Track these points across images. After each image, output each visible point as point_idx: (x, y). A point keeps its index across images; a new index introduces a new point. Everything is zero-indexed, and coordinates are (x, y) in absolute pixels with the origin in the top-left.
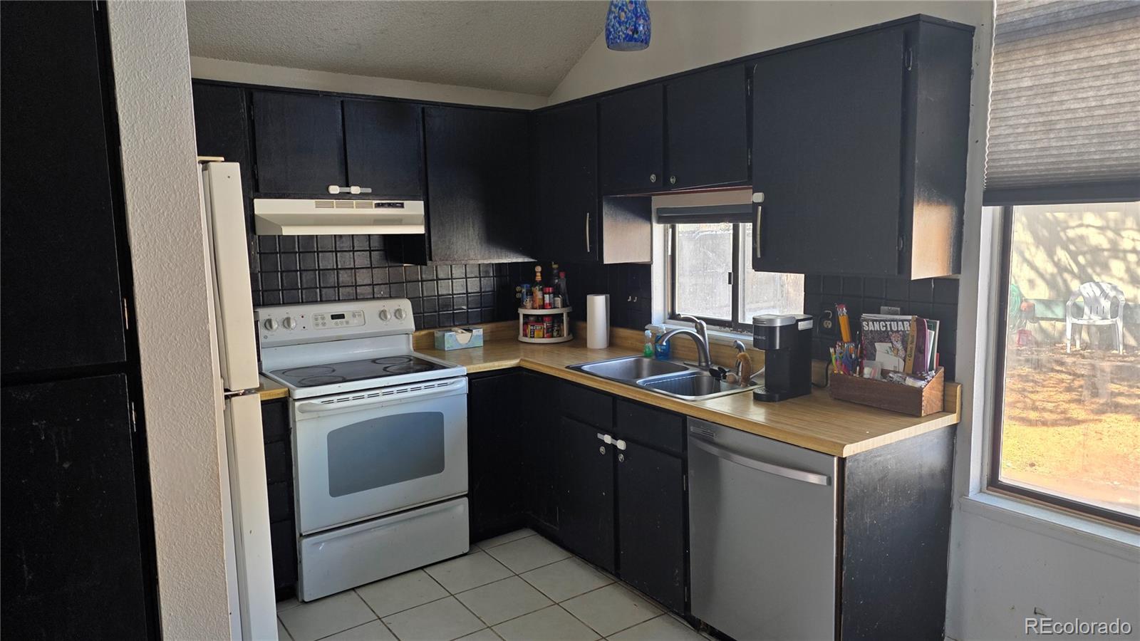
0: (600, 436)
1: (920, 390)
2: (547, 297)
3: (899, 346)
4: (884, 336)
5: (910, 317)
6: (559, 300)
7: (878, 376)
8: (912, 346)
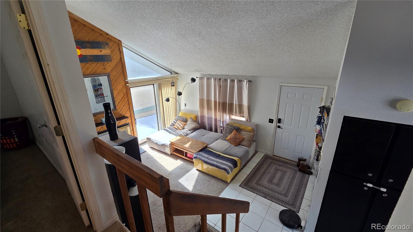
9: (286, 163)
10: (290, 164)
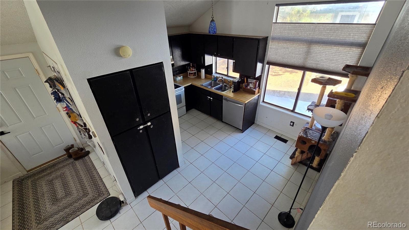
0: (208, 97)
1: (255, 91)
2: (193, 69)
3: (253, 84)
4: (251, 83)
5: (255, 80)
6: (195, 69)
7: (250, 88)
8: (255, 84)
9: (54, 165)
10: (59, 163)
